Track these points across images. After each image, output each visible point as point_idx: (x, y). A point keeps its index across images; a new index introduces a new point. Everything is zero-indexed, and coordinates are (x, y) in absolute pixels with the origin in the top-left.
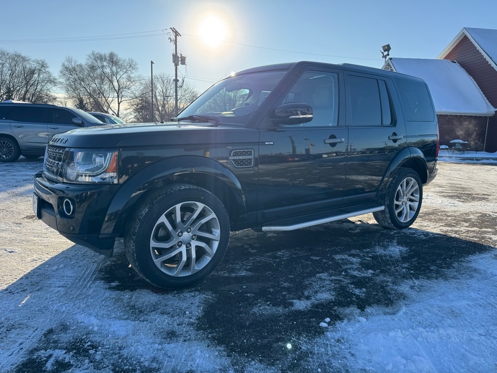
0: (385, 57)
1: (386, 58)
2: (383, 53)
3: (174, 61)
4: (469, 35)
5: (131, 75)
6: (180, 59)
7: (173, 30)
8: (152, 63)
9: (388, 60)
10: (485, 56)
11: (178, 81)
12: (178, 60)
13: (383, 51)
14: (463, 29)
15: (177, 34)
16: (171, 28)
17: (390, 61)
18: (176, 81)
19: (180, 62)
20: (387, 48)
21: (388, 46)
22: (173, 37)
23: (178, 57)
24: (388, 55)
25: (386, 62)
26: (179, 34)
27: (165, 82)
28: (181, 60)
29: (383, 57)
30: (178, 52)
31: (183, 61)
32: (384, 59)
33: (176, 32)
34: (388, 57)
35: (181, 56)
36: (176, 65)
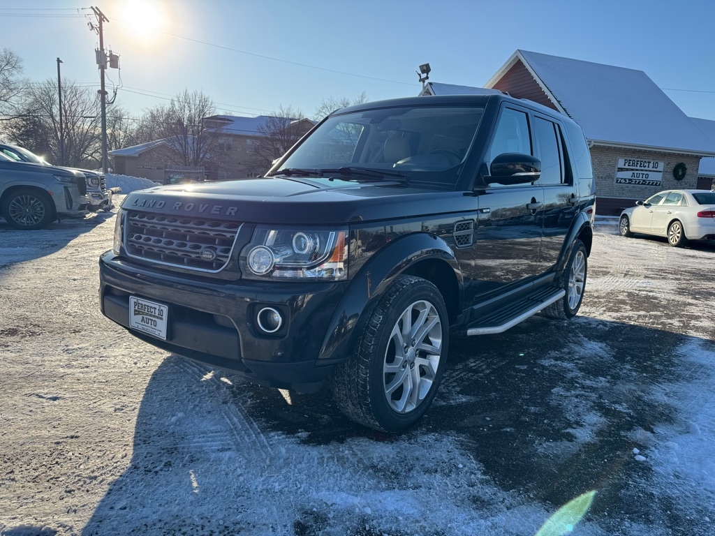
0: (422, 80)
1: (424, 82)
2: (420, 75)
3: (98, 62)
4: (523, 59)
5: (11, 78)
6: (108, 59)
7: (95, 12)
8: (59, 61)
9: (427, 85)
10: (544, 89)
11: (107, 93)
12: (105, 60)
13: (420, 72)
14: (516, 52)
15: (102, 18)
16: (92, 8)
17: (429, 86)
18: (103, 93)
19: (108, 64)
20: (426, 69)
21: (427, 66)
22: (96, 23)
23: (106, 55)
24: (427, 78)
25: (424, 87)
26: (105, 17)
27: (68, 93)
28: (111, 61)
29: (420, 81)
30: (104, 48)
31: (114, 62)
32: (422, 83)
33: (100, 15)
34: (427, 81)
35: (111, 55)
36: (103, 68)
